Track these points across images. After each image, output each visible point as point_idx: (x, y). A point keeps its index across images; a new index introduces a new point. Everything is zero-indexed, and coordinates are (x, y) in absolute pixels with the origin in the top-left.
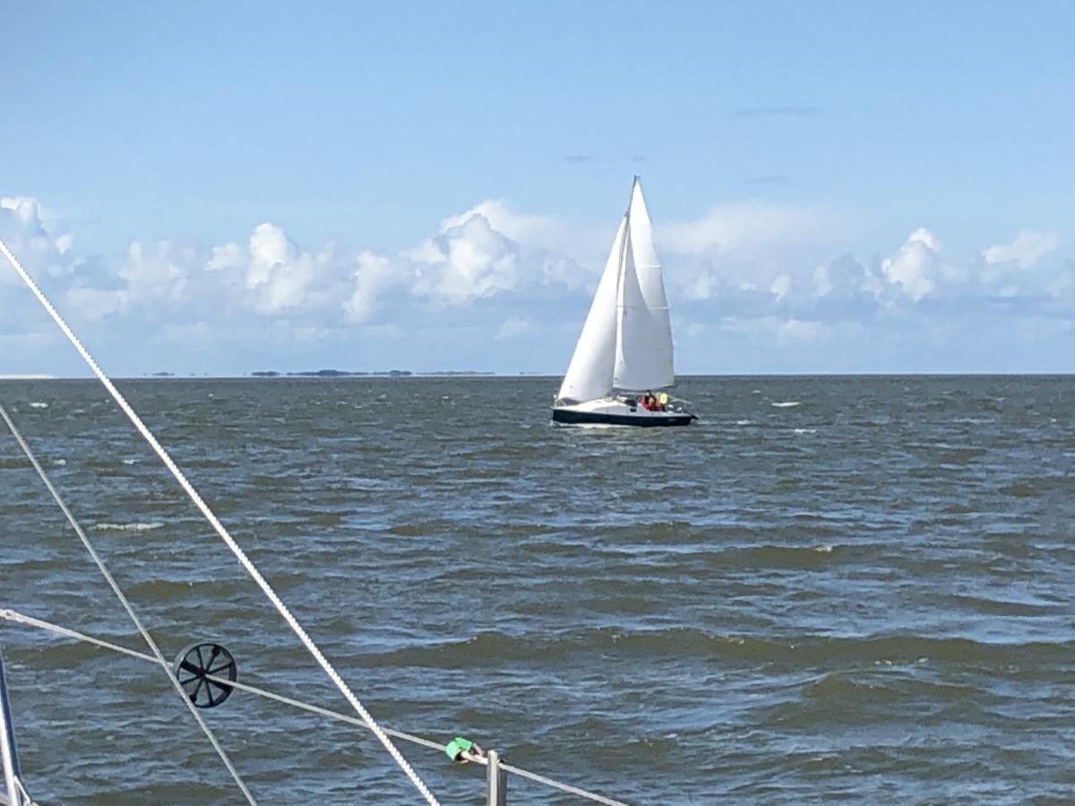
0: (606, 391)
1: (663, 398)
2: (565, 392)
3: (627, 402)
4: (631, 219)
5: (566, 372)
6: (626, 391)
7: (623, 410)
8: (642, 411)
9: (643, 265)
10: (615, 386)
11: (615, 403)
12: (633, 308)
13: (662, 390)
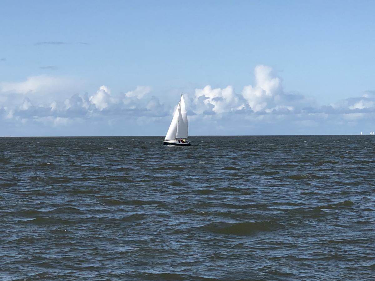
0: (174, 138)
1: (184, 140)
2: (166, 138)
3: (178, 141)
4: (181, 102)
5: (166, 135)
7: (178, 143)
8: (181, 143)
9: (183, 113)
10: (176, 137)
11: (176, 141)
12: (180, 121)
13: (185, 139)
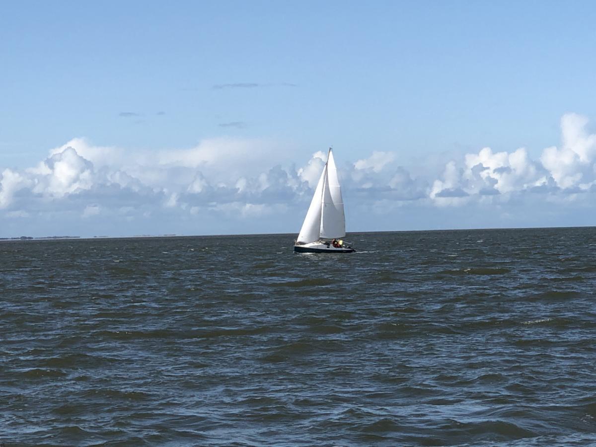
0: (316, 239)
1: (341, 242)
2: (299, 239)
3: (325, 244)
6: (325, 239)
8: (332, 248)
9: (333, 186)
10: (320, 237)
11: (320, 244)
